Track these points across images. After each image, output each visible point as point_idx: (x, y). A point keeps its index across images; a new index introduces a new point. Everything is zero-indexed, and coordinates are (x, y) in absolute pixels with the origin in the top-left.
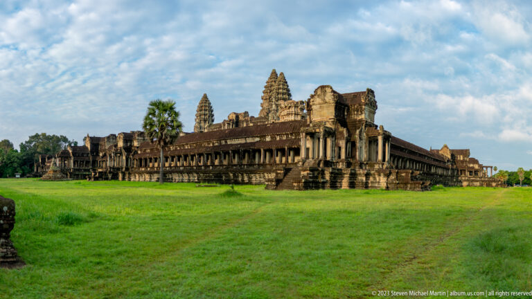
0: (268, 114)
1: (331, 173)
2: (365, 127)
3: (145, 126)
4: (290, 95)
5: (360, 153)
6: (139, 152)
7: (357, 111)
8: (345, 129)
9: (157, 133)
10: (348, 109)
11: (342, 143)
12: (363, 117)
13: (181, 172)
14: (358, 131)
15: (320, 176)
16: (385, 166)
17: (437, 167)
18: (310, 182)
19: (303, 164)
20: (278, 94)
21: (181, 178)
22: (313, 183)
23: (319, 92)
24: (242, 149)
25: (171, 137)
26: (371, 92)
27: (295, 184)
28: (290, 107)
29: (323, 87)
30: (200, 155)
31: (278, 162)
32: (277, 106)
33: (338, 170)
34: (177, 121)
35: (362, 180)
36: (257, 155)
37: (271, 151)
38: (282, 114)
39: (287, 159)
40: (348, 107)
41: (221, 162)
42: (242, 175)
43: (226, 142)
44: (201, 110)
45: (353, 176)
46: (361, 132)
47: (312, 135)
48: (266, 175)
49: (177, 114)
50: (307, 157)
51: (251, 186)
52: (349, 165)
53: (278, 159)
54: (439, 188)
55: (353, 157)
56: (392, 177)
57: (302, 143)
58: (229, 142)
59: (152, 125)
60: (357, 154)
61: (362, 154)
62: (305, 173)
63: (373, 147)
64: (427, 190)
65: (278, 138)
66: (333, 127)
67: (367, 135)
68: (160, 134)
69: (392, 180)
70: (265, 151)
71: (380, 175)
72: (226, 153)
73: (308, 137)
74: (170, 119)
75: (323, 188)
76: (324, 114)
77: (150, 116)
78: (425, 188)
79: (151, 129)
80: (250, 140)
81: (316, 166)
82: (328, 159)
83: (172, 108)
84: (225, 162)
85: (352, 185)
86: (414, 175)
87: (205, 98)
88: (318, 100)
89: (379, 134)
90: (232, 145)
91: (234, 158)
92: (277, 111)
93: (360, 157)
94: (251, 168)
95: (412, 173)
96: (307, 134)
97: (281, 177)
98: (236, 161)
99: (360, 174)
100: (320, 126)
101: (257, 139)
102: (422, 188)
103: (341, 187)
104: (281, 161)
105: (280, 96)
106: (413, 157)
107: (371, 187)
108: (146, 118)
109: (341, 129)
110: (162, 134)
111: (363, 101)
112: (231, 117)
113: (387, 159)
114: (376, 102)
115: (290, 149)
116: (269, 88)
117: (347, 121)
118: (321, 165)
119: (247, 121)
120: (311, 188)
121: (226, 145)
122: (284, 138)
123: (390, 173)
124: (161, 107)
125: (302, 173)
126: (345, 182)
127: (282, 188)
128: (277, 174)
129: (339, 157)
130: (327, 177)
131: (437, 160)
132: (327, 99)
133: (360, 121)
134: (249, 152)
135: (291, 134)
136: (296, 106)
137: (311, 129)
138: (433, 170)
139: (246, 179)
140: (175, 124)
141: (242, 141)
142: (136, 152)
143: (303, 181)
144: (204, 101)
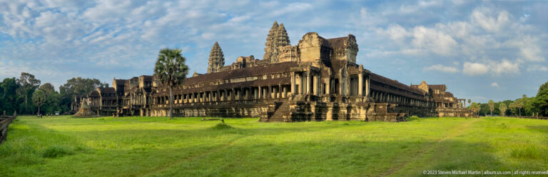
0: (270, 56)
1: (316, 107)
2: (348, 66)
3: (156, 70)
4: (288, 41)
5: (343, 89)
6: (157, 91)
7: (341, 53)
8: (329, 69)
9: (166, 75)
10: (333, 52)
11: (327, 81)
12: (345, 58)
13: (192, 108)
14: (340, 70)
15: (306, 109)
16: (365, 100)
17: (415, 100)
18: (297, 115)
19: (293, 99)
20: (279, 40)
21: (192, 113)
22: (300, 115)
23: (307, 38)
24: (242, 87)
25: (178, 78)
26: (352, 37)
27: (284, 117)
28: (287, 51)
29: (309, 34)
30: (208, 93)
31: (273, 97)
32: (278, 50)
33: (323, 103)
34: (183, 65)
35: (344, 113)
36: (255, 92)
37: (267, 88)
38: (281, 57)
39: (281, 95)
40: (332, 49)
41: (225, 98)
42: (243, 109)
43: (229, 81)
44: (213, 55)
45: (336, 109)
46: (343, 71)
47: (301, 74)
48: (263, 108)
49: (183, 59)
50: (297, 93)
51: (250, 119)
52: (333, 99)
53: (273, 95)
54: (414, 119)
55: (337, 92)
56: (371, 110)
57: (292, 80)
58: (232, 81)
59: (162, 69)
60: (340, 89)
61: (345, 89)
62: (293, 107)
63: (355, 83)
64: (403, 121)
65: (273, 77)
66: (319, 67)
67: (349, 73)
68: (169, 77)
69: (371, 112)
70: (262, 88)
71: (360, 108)
72: (229, 91)
73: (297, 76)
74: (177, 63)
75: (309, 120)
76: (311, 55)
77: (161, 62)
78: (400, 119)
79: (161, 71)
80: (249, 79)
81: (304, 100)
82: (315, 94)
83: (178, 55)
84: (229, 98)
85: (335, 117)
86: (391, 107)
88: (305, 44)
89: (359, 72)
90: (234, 83)
91: (236, 94)
92: (278, 54)
93: (342, 92)
94: (250, 103)
95: (389, 106)
96: (296, 73)
97: (272, 110)
98: (237, 97)
99: (342, 107)
100: (307, 66)
101: (256, 78)
102: (397, 119)
103: (325, 119)
104: (276, 96)
105: (280, 42)
106: (393, 92)
107: (353, 118)
108: (158, 63)
109: (326, 68)
110: (170, 76)
111: (345, 45)
112: (239, 61)
113: (367, 94)
114: (357, 45)
115: (283, 86)
116: (271, 36)
117: (332, 61)
118: (308, 100)
119: (253, 63)
120: (299, 120)
121: (230, 84)
122: (278, 76)
123: (369, 106)
124: (169, 54)
125: (291, 107)
126: (329, 115)
127: (273, 120)
128: (270, 108)
129: (325, 92)
130: (313, 110)
131: (416, 94)
132: (313, 44)
133: (343, 61)
134: (248, 89)
135: (284, 73)
136: (293, 50)
137: (299, 69)
138: (412, 103)
139: (246, 113)
140: (181, 67)
141: (243, 80)
142: (155, 92)
143: (291, 113)
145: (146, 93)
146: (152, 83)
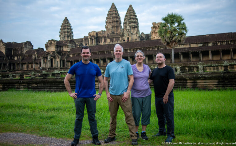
20: (131, 18)
87: (66, 21)
144: (66, 23)
145: (60, 56)
146: (62, 48)
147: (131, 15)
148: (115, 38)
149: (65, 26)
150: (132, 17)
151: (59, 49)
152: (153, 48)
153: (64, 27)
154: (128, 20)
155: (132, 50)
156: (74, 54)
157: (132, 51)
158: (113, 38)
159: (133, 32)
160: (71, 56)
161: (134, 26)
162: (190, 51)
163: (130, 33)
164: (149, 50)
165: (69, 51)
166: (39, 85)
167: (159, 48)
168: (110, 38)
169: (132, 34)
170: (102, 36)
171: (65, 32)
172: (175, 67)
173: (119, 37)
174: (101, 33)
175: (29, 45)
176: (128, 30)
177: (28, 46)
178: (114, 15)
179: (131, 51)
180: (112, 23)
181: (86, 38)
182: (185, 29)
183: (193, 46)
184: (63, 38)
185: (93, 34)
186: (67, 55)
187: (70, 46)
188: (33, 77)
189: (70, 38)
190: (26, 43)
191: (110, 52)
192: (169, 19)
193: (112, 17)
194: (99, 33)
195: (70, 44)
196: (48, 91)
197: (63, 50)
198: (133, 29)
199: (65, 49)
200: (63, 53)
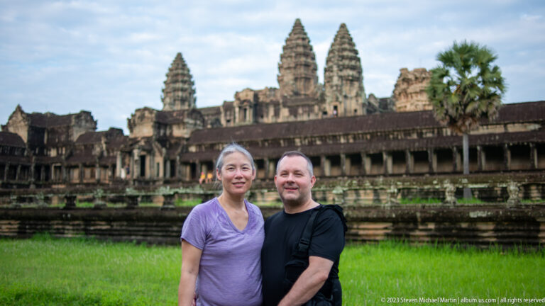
32: (341, 77)
44: (176, 82)
87: (179, 62)
144: (180, 66)
145: (164, 150)
146: (171, 128)
147: (345, 50)
148: (303, 106)
149: (177, 75)
150: (346, 53)
151: (162, 132)
152: (407, 133)
153: (175, 78)
154: (336, 62)
155: (350, 137)
156: (199, 146)
157: (351, 141)
158: (298, 106)
159: (348, 91)
160: (193, 149)
161: (352, 76)
162: (506, 141)
163: (341, 94)
164: (396, 139)
165: (187, 136)
166: (116, 225)
167: (422, 133)
168: (289, 107)
169: (346, 97)
170: (268, 101)
171: (175, 90)
172: (504, 185)
173: (313, 106)
174: (268, 93)
175: (87, 121)
176: (337, 86)
177: (83, 123)
178: (301, 50)
179: (348, 140)
180: (295, 68)
181: (228, 107)
182: (499, 83)
183: (513, 128)
184: (170, 104)
185: (247, 96)
186: (183, 148)
187: (191, 124)
188: (99, 202)
189: (187, 104)
190: (78, 116)
191: (294, 142)
192: (457, 58)
193: (293, 54)
194: (260, 93)
195: (192, 119)
196: (139, 243)
197: (171, 133)
198: (349, 85)
199: (178, 132)
200: (173, 141)
